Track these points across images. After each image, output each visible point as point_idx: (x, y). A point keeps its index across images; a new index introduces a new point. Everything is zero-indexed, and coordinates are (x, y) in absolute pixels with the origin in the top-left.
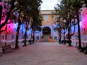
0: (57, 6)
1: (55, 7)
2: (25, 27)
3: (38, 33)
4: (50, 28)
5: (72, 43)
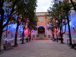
0: (50, 9)
2: (23, 27)
3: (34, 32)
4: (44, 27)
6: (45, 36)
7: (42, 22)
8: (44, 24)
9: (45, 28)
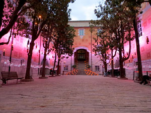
1: (95, 10)
2: (43, 44)
3: (67, 58)
5: (126, 75)
6: (89, 67)
7: (83, 40)
8: (88, 45)
9: (90, 52)
